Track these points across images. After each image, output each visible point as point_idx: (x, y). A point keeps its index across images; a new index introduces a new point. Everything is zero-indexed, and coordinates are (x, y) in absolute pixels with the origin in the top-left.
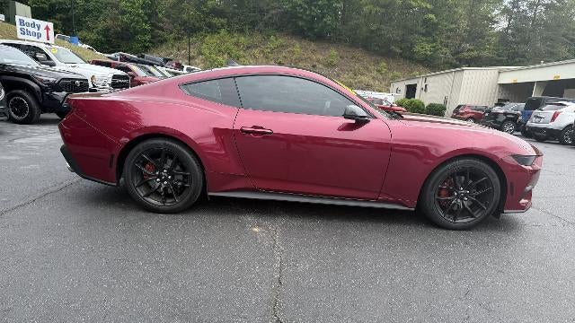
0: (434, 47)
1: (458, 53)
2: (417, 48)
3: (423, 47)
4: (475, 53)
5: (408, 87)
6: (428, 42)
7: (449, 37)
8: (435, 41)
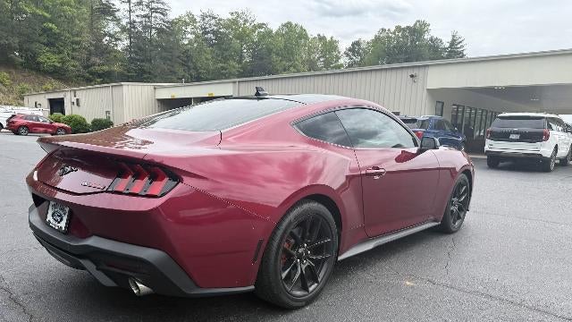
0: (61, 58)
1: (88, 67)
2: (41, 59)
3: (49, 58)
4: (106, 68)
5: (51, 101)
6: (54, 53)
7: (74, 50)
8: (60, 53)
